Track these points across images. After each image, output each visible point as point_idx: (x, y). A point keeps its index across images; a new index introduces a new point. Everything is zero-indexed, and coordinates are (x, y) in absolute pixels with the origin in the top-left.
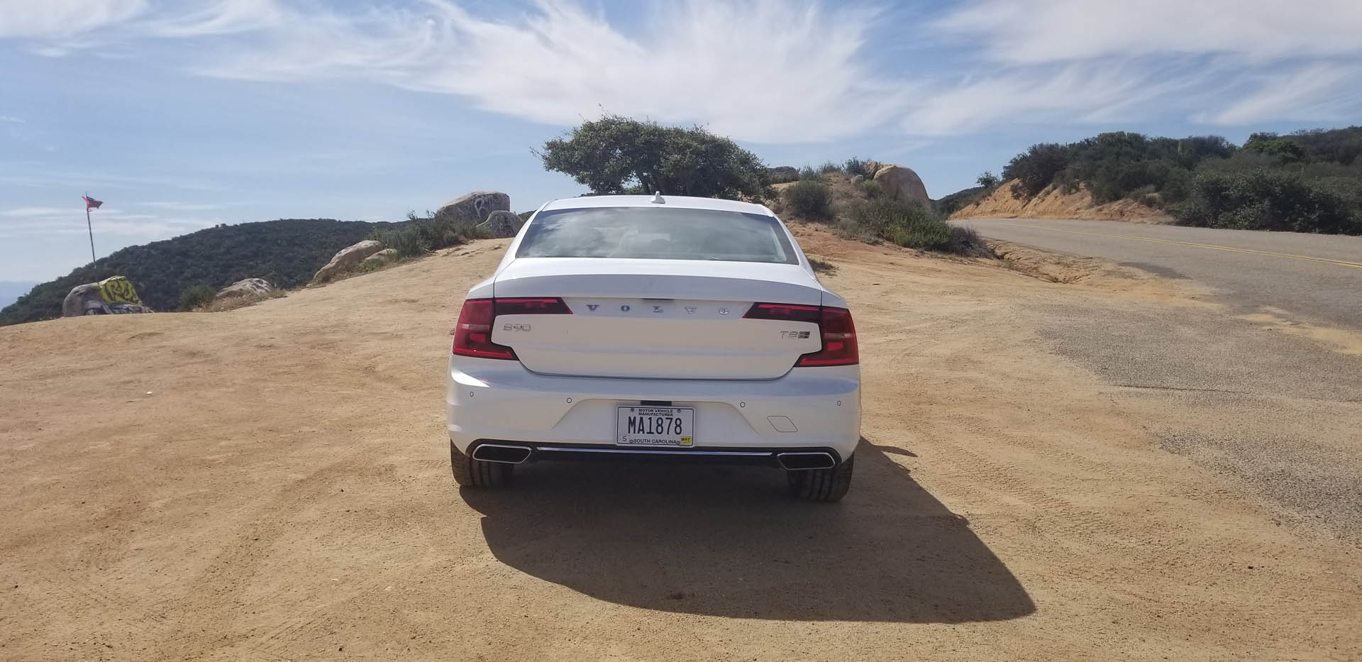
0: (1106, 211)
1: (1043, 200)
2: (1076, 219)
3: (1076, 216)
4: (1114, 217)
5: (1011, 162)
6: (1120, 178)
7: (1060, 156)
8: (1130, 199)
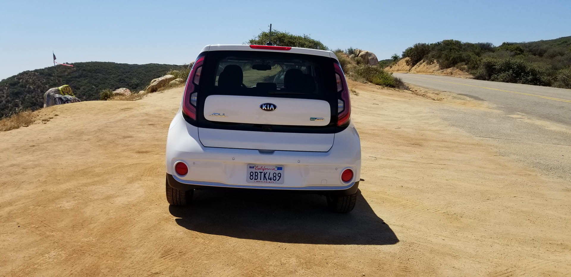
0: (445, 72)
3: (433, 74)
5: (406, 50)
6: (451, 59)
7: (427, 48)
8: (455, 67)
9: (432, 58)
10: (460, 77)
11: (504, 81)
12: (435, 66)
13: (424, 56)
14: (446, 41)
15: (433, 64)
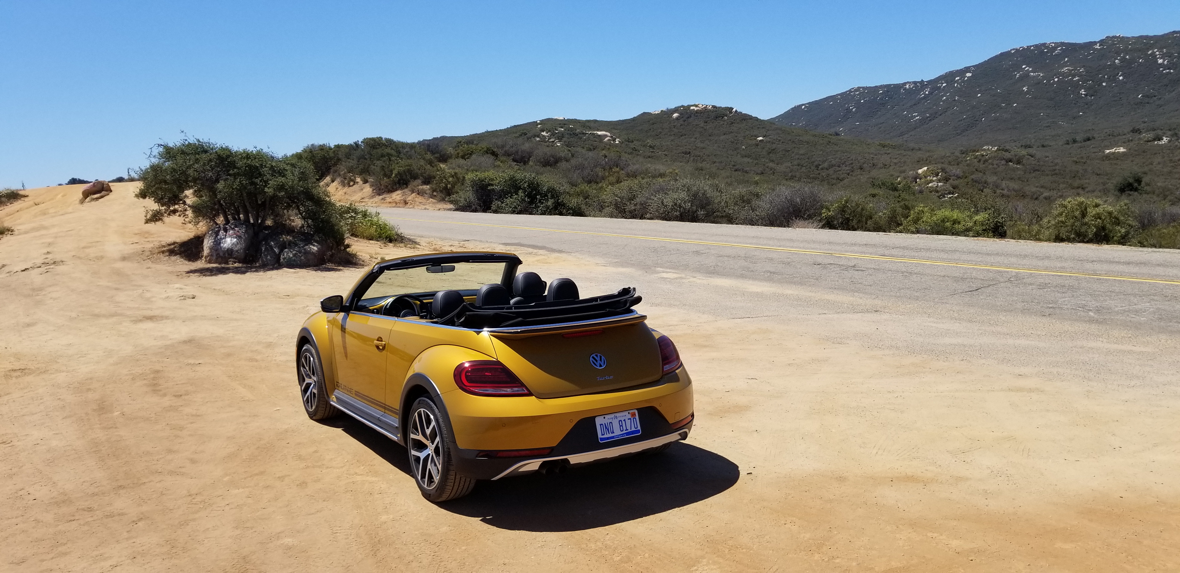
0: (388, 200)
4: (398, 205)
6: (393, 175)
7: (332, 155)
8: (406, 190)
9: (350, 172)
10: (425, 209)
11: (513, 212)
12: (362, 190)
13: (332, 170)
14: (370, 139)
15: (354, 185)
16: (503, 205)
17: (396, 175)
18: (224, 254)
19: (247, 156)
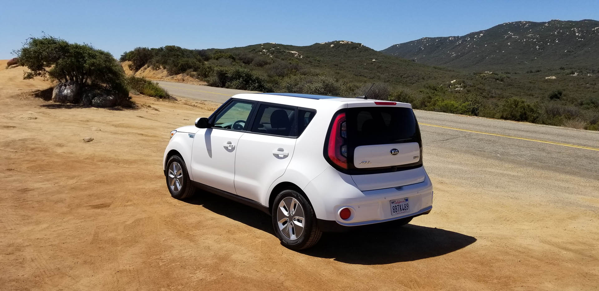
0: (175, 78)
1: (144, 72)
2: (163, 81)
3: (162, 80)
4: (180, 81)
5: (124, 53)
7: (149, 53)
8: (185, 74)
10: (193, 84)
11: (237, 88)
13: (148, 61)
14: (169, 46)
16: (232, 84)
17: (180, 66)
18: (63, 98)
19: (77, 47)
